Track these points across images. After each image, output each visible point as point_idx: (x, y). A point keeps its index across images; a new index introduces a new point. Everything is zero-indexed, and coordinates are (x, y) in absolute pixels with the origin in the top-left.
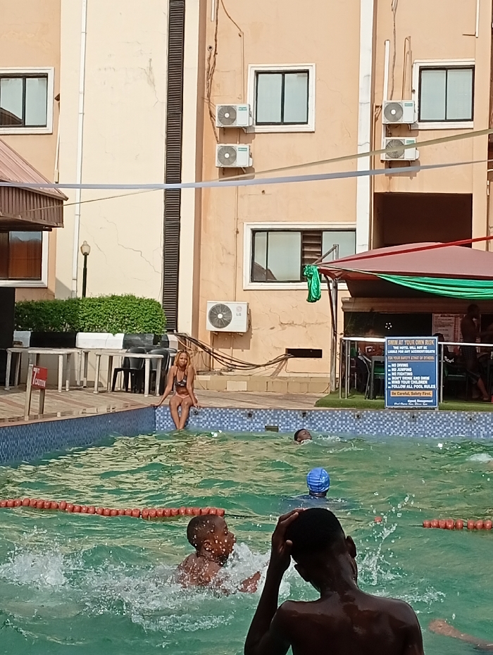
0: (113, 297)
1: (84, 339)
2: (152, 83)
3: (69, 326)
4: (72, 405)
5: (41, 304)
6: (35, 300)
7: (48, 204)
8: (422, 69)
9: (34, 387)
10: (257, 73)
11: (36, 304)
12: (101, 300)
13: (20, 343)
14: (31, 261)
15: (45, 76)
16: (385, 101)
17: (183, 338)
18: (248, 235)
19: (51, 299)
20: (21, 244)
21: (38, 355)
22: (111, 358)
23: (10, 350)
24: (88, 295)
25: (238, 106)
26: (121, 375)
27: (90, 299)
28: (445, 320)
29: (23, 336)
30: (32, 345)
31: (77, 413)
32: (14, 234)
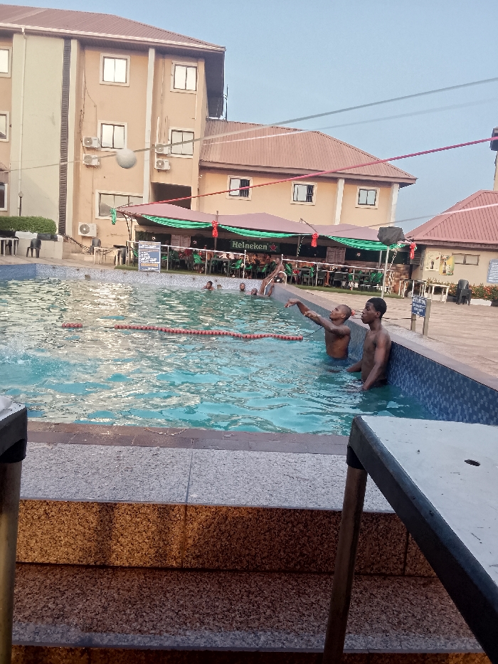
1: (18, 234)
2: (54, 123)
8: (172, 131)
10: (102, 124)
12: (27, 218)
15: (5, 115)
16: (157, 143)
17: (67, 238)
18: (97, 196)
24: (22, 216)
25: (93, 138)
28: (176, 237)
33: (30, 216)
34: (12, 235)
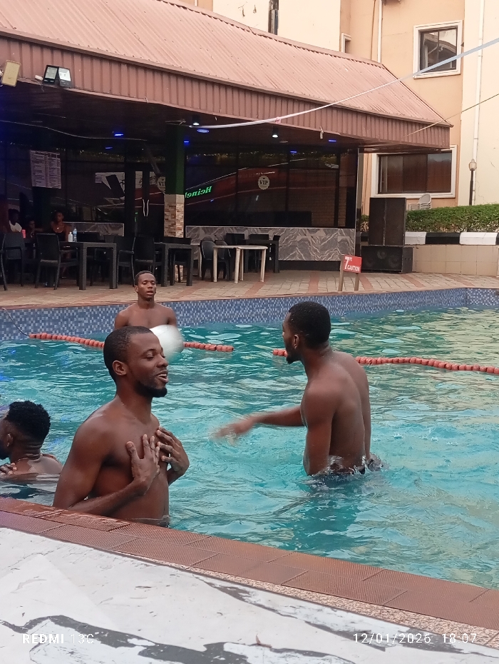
1: (466, 237)
15: (456, 28)
20: (435, 164)
24: (473, 204)
27: (474, 207)
29: (421, 236)
30: (426, 243)
32: (431, 157)
34: (455, 240)
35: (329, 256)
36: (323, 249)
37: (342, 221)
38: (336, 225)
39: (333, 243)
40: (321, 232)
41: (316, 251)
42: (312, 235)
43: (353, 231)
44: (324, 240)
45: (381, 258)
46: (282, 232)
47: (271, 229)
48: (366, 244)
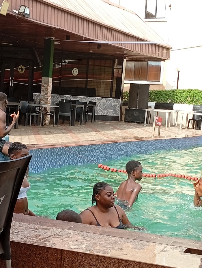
0: (189, 90)
3: (170, 101)
4: (171, 133)
5: (160, 91)
6: (157, 90)
7: (164, 50)
9: (156, 125)
11: (158, 91)
12: (184, 91)
13: (151, 107)
14: (157, 73)
19: (164, 90)
20: (153, 67)
21: (158, 112)
22: (188, 114)
23: (147, 110)
26: (191, 122)
27: (180, 90)
29: (152, 104)
30: (155, 108)
31: (173, 136)
32: (150, 63)
33: (186, 88)
34: (170, 107)
35: (108, 113)
36: (104, 109)
37: (114, 95)
38: (111, 97)
39: (109, 106)
40: (104, 100)
41: (101, 110)
42: (99, 101)
43: (120, 100)
44: (105, 104)
45: (136, 115)
46: (84, 99)
47: (78, 97)
48: (127, 107)
